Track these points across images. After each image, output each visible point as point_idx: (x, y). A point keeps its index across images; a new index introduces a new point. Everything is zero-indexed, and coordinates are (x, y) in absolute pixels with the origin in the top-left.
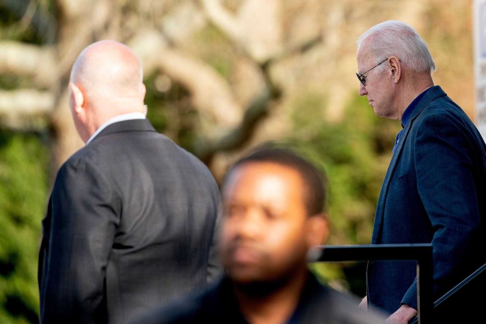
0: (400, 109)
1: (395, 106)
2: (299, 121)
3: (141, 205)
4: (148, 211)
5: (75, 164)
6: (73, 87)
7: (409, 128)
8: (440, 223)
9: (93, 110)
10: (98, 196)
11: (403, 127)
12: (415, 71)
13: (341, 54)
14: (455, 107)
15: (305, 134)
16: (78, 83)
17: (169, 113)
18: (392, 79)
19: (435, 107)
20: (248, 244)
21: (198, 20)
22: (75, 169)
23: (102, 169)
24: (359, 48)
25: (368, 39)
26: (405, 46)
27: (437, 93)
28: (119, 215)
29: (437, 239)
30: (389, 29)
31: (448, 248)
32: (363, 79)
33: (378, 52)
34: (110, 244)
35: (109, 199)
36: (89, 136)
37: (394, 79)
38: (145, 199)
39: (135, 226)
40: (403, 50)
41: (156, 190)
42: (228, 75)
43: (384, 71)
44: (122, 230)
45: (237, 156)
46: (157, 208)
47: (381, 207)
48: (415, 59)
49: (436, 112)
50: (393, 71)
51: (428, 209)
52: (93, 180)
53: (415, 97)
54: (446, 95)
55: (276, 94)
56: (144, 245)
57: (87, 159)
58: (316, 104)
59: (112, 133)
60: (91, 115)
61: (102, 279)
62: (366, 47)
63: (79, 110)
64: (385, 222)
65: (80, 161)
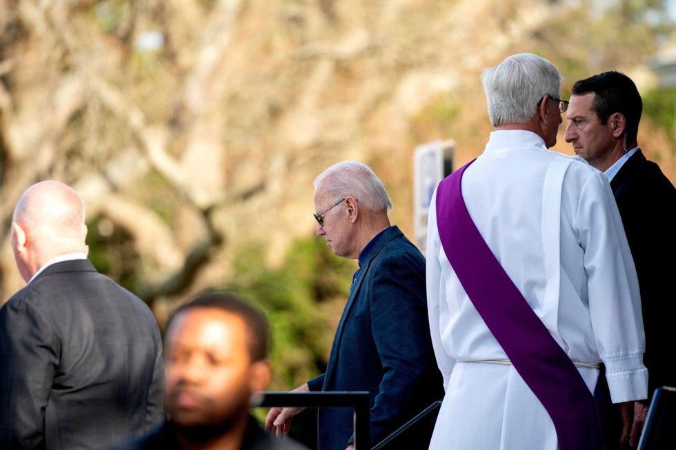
0: (357, 249)
1: (353, 245)
2: (239, 268)
3: (81, 346)
4: (88, 351)
5: (16, 306)
6: (16, 226)
7: (367, 268)
8: (390, 366)
9: (35, 250)
10: (38, 338)
11: (360, 266)
12: (372, 211)
13: (284, 201)
14: (412, 248)
15: (244, 280)
16: (21, 223)
17: (111, 257)
18: (349, 219)
19: (393, 248)
20: (192, 389)
21: (142, 166)
22: (16, 310)
23: (42, 309)
24: (316, 189)
25: (325, 180)
26: (361, 186)
27: (395, 233)
28: (58, 356)
29: (386, 382)
30: (345, 170)
31: (396, 390)
32: (320, 219)
33: (334, 193)
34: (49, 384)
35: (48, 340)
36: (30, 275)
37: (351, 219)
38: (85, 342)
39: (74, 367)
40: (359, 189)
41: (97, 332)
42: (171, 221)
43: (342, 211)
44: (61, 370)
45: (179, 302)
46: (97, 349)
47: (337, 344)
48: (371, 199)
49: (394, 254)
50: (350, 211)
51: (380, 350)
52: (33, 320)
53: (373, 236)
54: (403, 235)
55: (217, 240)
56: (83, 386)
57: (27, 300)
58: (257, 250)
59: (52, 274)
60: (33, 254)
61: (41, 418)
62: (323, 188)
63: (22, 249)
64: (340, 360)
65: (20, 303)
